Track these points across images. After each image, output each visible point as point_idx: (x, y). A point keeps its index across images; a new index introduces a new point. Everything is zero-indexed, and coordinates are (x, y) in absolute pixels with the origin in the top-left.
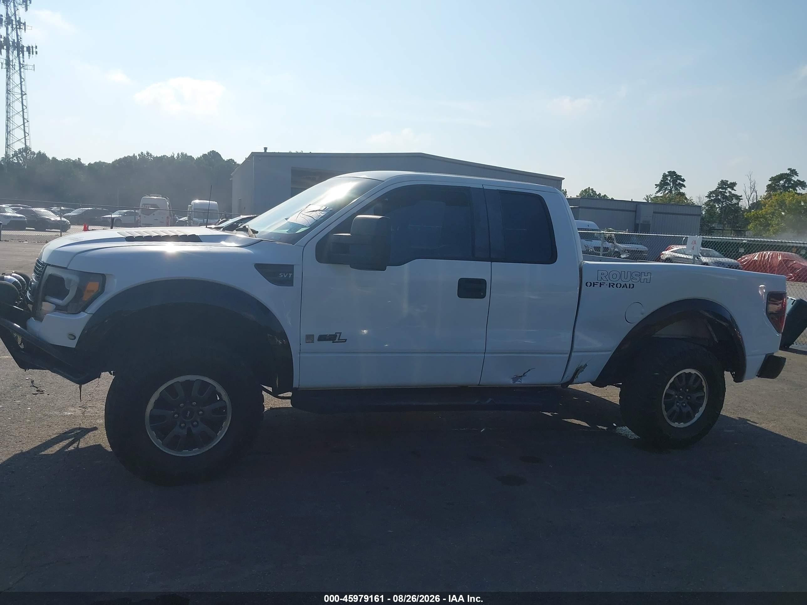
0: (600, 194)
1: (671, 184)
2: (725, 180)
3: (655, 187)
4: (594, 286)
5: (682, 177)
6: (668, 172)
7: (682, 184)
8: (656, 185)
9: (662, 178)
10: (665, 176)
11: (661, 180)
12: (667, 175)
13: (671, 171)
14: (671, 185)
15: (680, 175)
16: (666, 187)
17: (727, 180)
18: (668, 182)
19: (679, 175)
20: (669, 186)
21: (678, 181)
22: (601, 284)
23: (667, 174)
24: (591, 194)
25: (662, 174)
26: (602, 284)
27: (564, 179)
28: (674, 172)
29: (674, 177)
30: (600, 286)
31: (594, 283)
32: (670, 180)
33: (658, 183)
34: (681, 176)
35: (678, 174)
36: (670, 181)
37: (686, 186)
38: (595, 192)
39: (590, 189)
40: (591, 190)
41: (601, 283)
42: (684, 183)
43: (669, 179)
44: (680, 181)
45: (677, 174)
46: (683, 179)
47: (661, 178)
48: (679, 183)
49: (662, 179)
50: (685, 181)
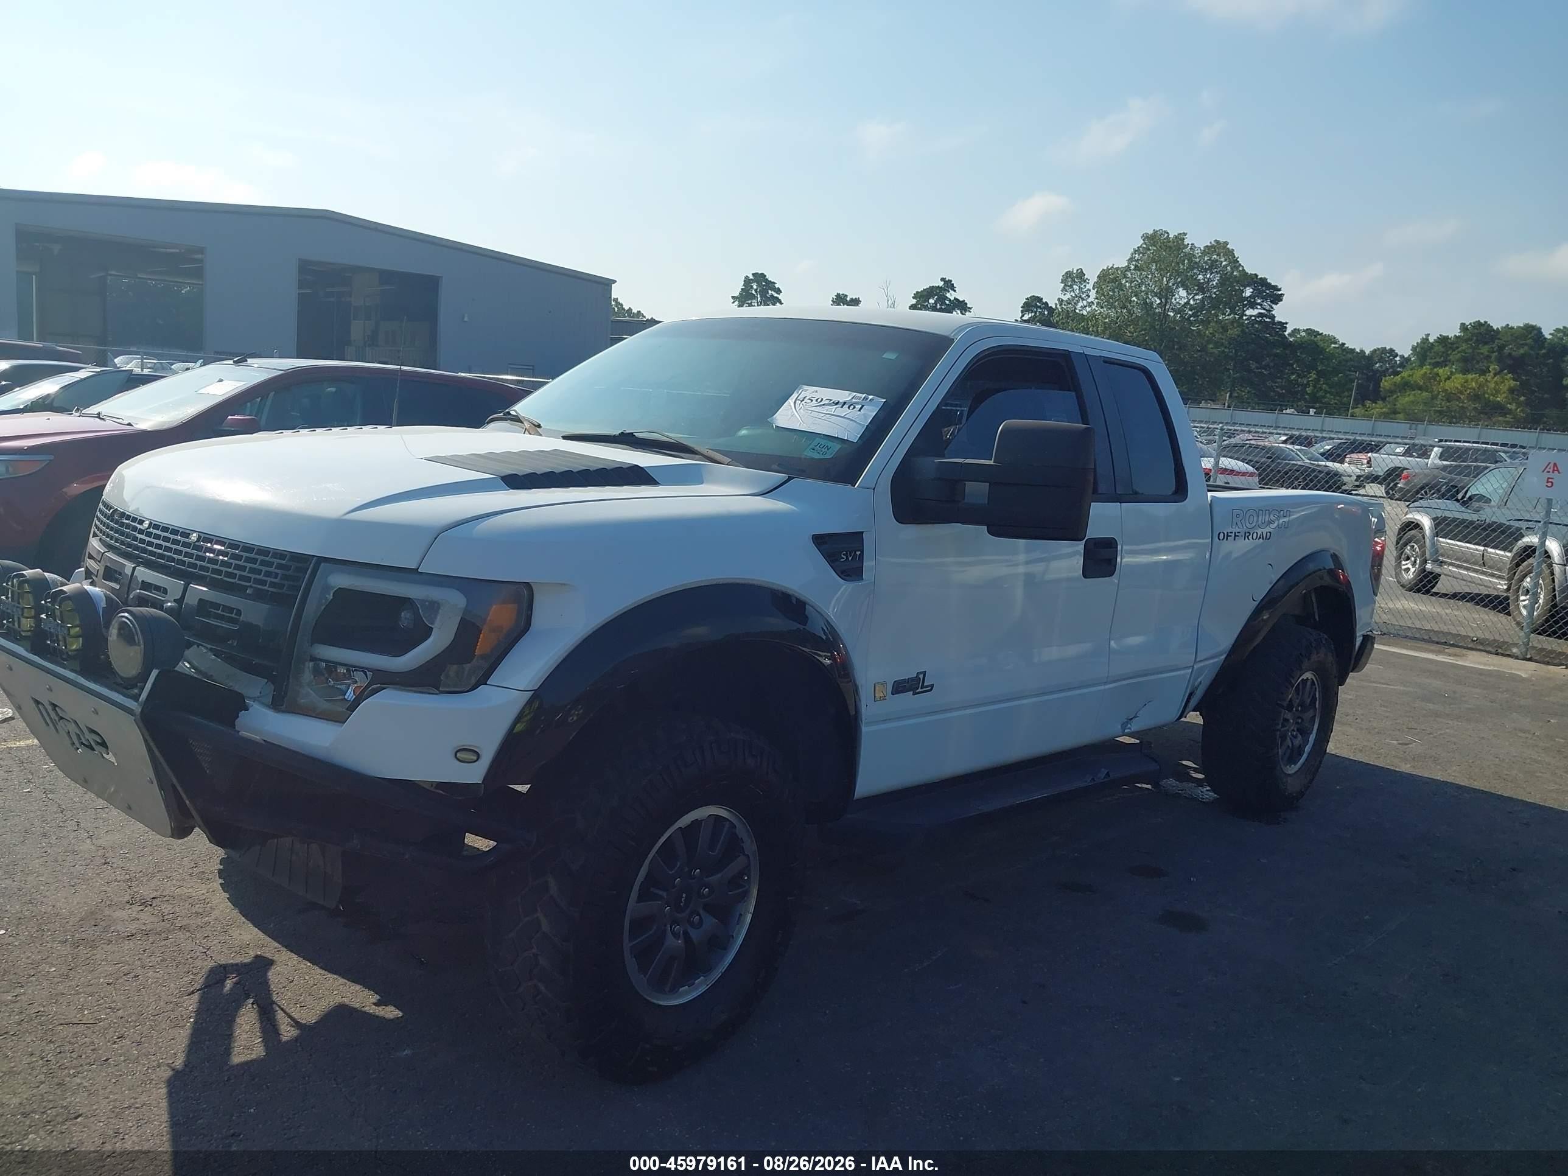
0: (630, 309)
1: (759, 296)
2: (843, 294)
3: (733, 301)
4: (1227, 539)
5: (776, 285)
6: (753, 274)
7: (776, 297)
8: (733, 297)
9: (744, 285)
10: (747, 282)
11: (742, 289)
12: (752, 279)
13: (757, 273)
14: (759, 299)
15: (772, 281)
16: (750, 302)
17: (845, 293)
18: (753, 292)
19: (770, 281)
20: (754, 301)
21: (770, 292)
22: (1235, 536)
23: (751, 277)
24: (614, 308)
25: (743, 279)
26: (1237, 534)
27: (615, 282)
28: (763, 275)
29: (764, 284)
30: (1235, 539)
31: (1228, 533)
32: (757, 289)
33: (737, 294)
34: (775, 283)
35: (769, 279)
36: (756, 291)
37: (783, 302)
38: (622, 305)
39: (612, 299)
40: (614, 300)
41: (1235, 533)
42: (780, 297)
43: (755, 287)
44: (773, 292)
45: (767, 279)
46: (779, 289)
47: (740, 285)
48: (772, 296)
49: (743, 287)
50: (781, 292)
